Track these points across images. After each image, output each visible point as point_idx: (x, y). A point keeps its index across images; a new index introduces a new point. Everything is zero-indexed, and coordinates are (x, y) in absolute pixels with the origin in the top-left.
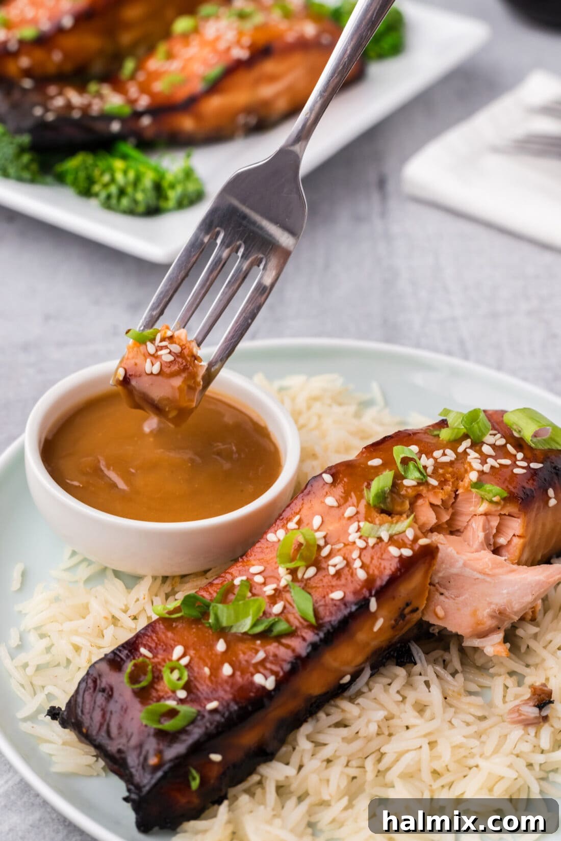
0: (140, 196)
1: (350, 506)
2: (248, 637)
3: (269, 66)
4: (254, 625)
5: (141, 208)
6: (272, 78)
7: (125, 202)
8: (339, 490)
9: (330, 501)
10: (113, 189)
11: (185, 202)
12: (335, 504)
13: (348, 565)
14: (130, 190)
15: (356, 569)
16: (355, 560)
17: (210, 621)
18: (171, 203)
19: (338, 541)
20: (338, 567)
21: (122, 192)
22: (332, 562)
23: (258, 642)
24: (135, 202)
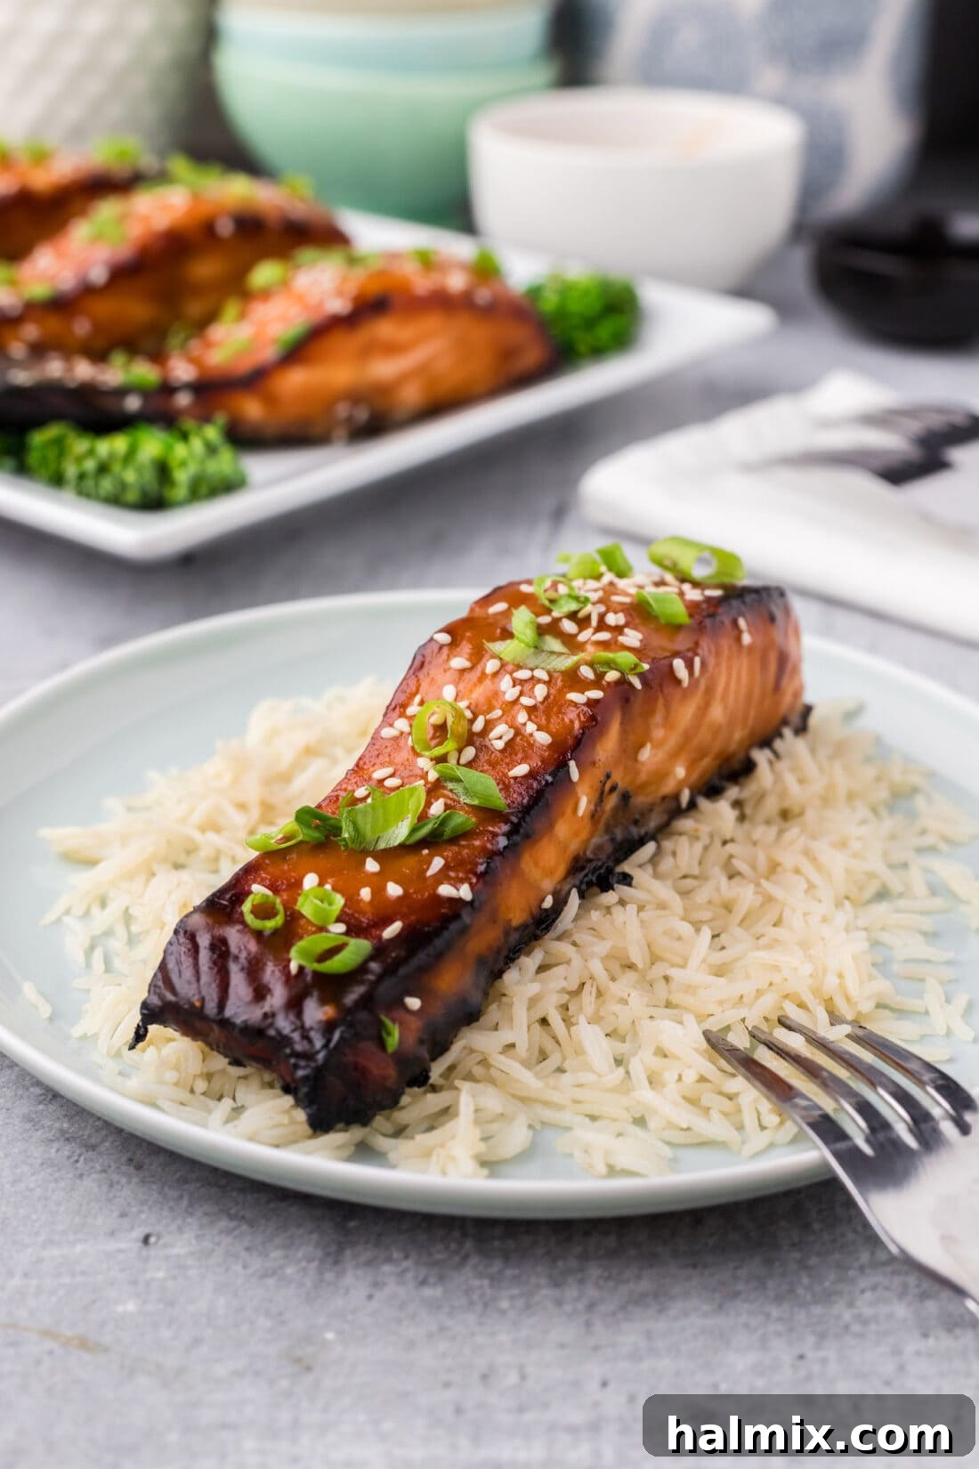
0: (130, 476)
1: (488, 661)
2: (406, 848)
3: (385, 329)
4: (414, 831)
5: (132, 496)
6: (392, 349)
7: (107, 485)
8: (466, 648)
9: (459, 662)
10: (90, 465)
11: (204, 489)
12: (467, 664)
13: (518, 733)
14: (116, 468)
15: (531, 735)
16: (525, 724)
17: (346, 835)
18: (181, 492)
19: (491, 709)
20: (506, 738)
21: (103, 469)
22: (493, 735)
23: (426, 852)
24: (123, 486)
